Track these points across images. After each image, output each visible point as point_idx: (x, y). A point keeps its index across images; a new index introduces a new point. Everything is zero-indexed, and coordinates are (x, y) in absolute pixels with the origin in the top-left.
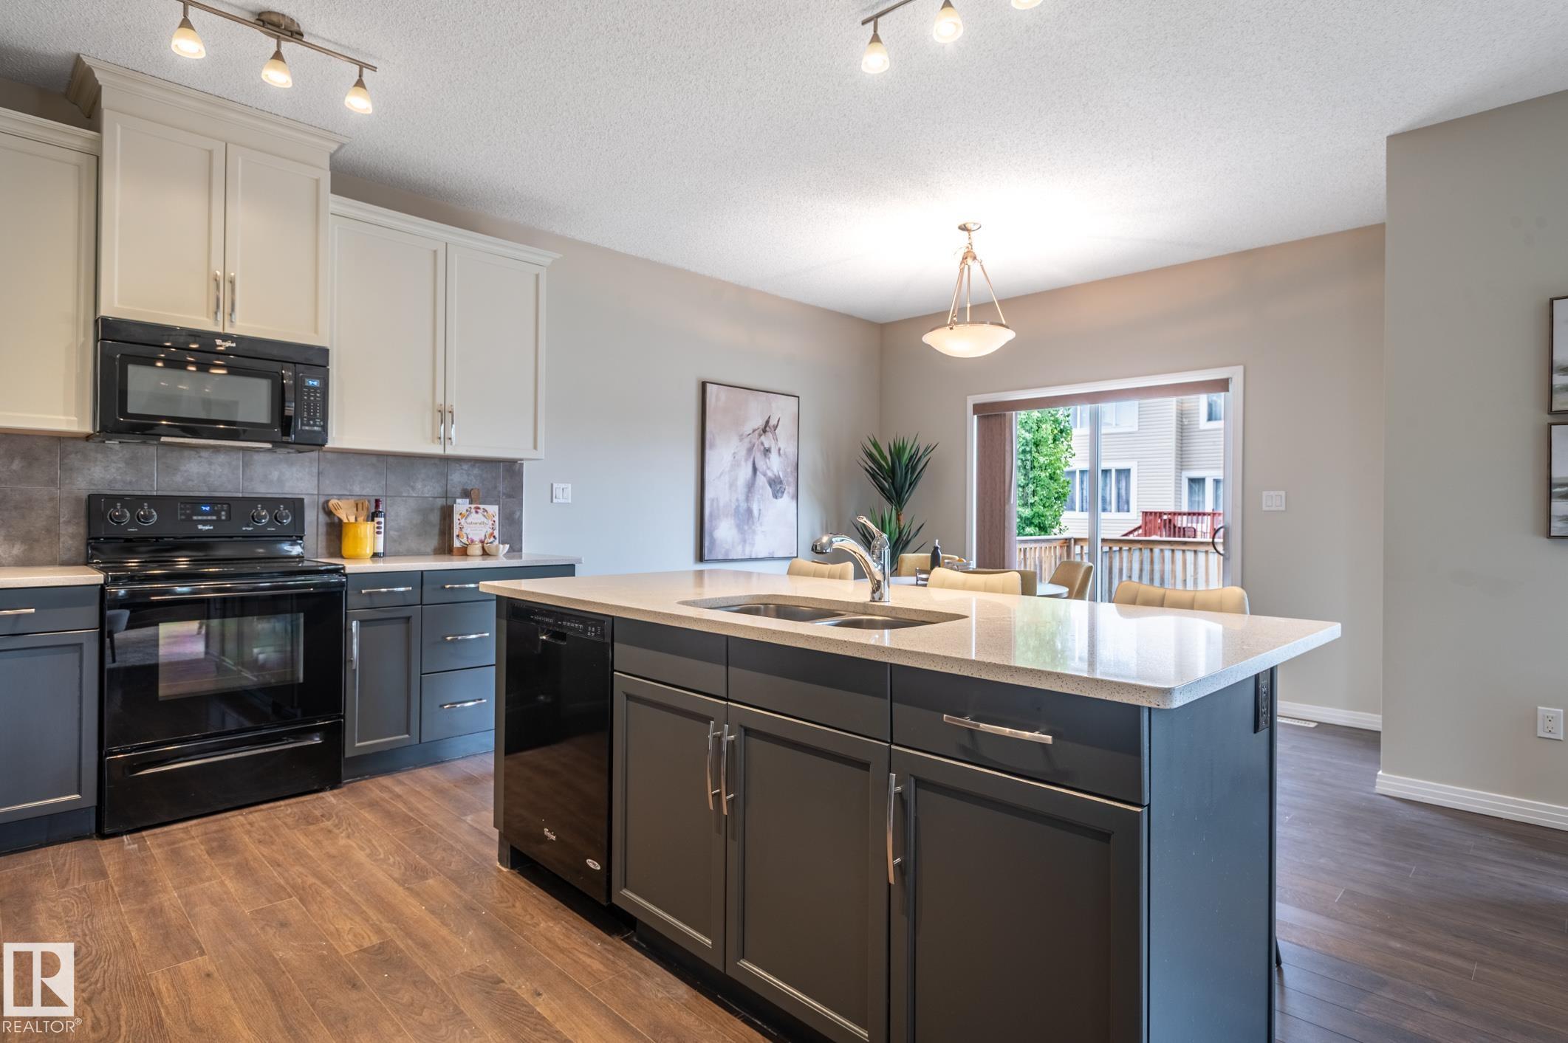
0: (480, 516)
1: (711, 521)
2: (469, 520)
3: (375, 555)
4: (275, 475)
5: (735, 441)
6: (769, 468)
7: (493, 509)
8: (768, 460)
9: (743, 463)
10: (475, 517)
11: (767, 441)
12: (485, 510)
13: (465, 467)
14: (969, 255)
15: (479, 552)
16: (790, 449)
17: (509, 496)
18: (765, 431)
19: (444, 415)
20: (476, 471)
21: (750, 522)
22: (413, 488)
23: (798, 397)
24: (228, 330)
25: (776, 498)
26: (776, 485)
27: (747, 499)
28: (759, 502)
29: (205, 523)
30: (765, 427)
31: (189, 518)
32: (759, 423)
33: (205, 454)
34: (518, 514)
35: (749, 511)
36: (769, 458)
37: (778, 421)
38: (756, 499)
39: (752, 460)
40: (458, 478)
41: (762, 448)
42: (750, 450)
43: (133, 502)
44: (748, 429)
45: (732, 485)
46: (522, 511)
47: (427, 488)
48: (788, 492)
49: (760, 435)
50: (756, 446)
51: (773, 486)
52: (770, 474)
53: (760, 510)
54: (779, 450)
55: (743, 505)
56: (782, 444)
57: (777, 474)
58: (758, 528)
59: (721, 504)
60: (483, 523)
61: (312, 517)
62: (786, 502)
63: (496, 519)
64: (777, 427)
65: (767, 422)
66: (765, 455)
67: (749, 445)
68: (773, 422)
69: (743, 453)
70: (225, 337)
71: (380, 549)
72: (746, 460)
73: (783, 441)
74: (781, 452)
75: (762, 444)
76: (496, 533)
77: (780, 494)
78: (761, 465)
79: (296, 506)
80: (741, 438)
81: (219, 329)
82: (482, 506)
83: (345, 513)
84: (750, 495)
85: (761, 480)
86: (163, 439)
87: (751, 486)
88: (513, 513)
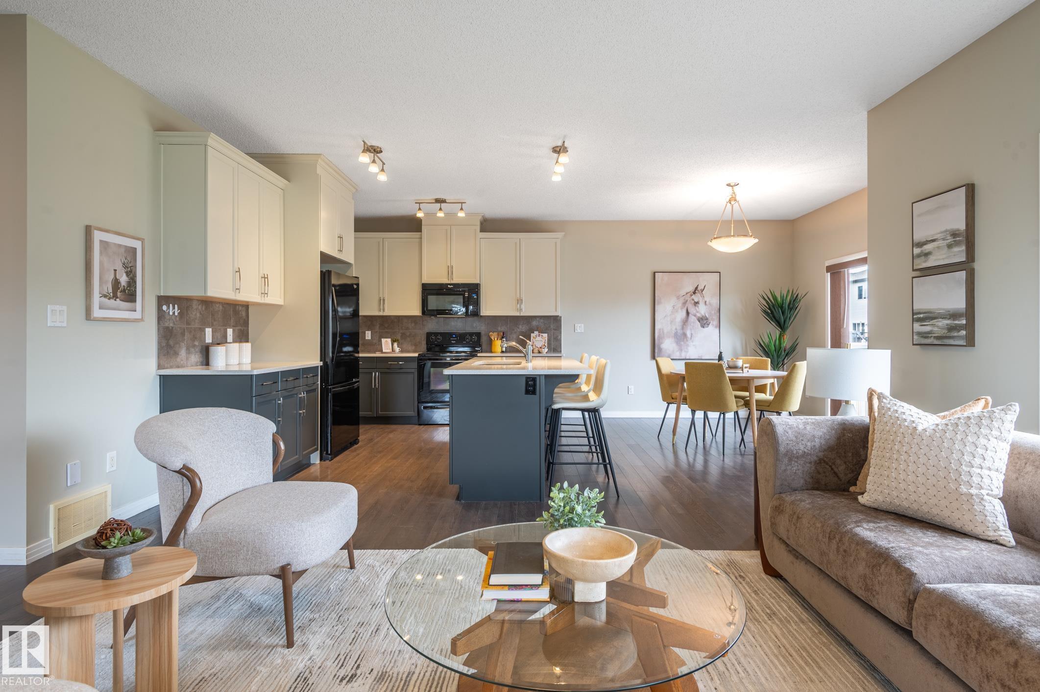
0: (540, 337)
1: (659, 340)
2: (536, 339)
3: (502, 352)
4: (475, 325)
5: (673, 301)
6: (698, 312)
7: (545, 335)
8: (697, 308)
9: (680, 310)
10: (538, 338)
11: (696, 298)
12: (542, 336)
13: (538, 319)
14: (733, 199)
15: (537, 351)
16: (715, 301)
17: (555, 330)
18: (694, 293)
19: (519, 301)
20: (542, 321)
21: (685, 340)
22: (518, 328)
23: (720, 272)
24: (452, 282)
25: (703, 327)
26: (704, 321)
27: (683, 328)
28: (691, 330)
29: (453, 340)
30: (695, 291)
31: (450, 338)
32: (691, 289)
33: (456, 319)
34: (559, 337)
35: (685, 335)
36: (698, 307)
37: (705, 287)
38: (689, 327)
39: (686, 308)
40: (534, 323)
41: (693, 302)
42: (685, 303)
43: (436, 334)
44: (683, 292)
45: (672, 322)
46: (561, 336)
47: (523, 328)
48: (713, 325)
49: (691, 295)
50: (688, 301)
51: (701, 322)
52: (698, 315)
53: (692, 334)
54: (706, 302)
55: (680, 332)
56: (707, 299)
57: (704, 315)
58: (690, 343)
59: (665, 331)
60: (541, 340)
61: (484, 339)
62: (711, 331)
63: (546, 339)
64: (704, 290)
65: (696, 288)
66: (695, 305)
67: (684, 301)
68: (699, 288)
69: (680, 305)
70: (450, 284)
71: (504, 349)
72: (682, 309)
73: (710, 296)
74: (707, 303)
75: (693, 300)
76: (546, 345)
77: (706, 325)
78: (692, 310)
79: (478, 335)
80: (678, 298)
81: (449, 282)
82: (541, 334)
83: (494, 336)
84: (685, 326)
85: (692, 318)
86: (438, 316)
87: (685, 322)
88: (558, 336)
